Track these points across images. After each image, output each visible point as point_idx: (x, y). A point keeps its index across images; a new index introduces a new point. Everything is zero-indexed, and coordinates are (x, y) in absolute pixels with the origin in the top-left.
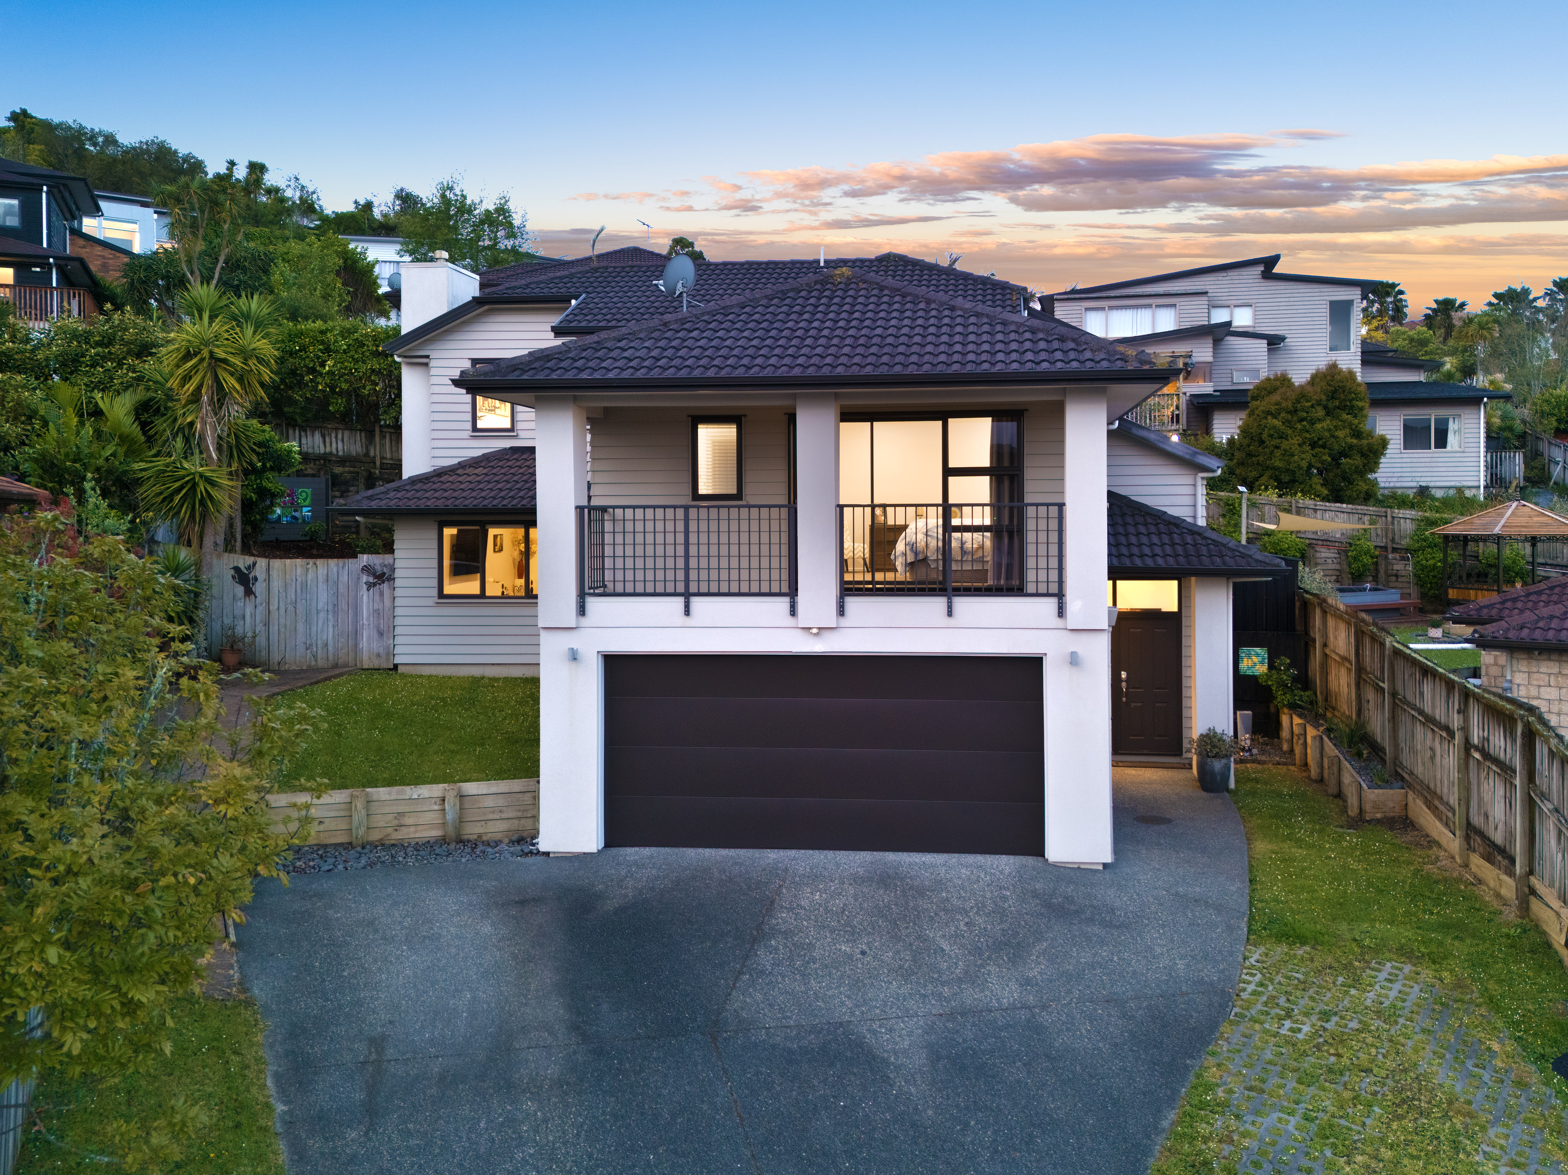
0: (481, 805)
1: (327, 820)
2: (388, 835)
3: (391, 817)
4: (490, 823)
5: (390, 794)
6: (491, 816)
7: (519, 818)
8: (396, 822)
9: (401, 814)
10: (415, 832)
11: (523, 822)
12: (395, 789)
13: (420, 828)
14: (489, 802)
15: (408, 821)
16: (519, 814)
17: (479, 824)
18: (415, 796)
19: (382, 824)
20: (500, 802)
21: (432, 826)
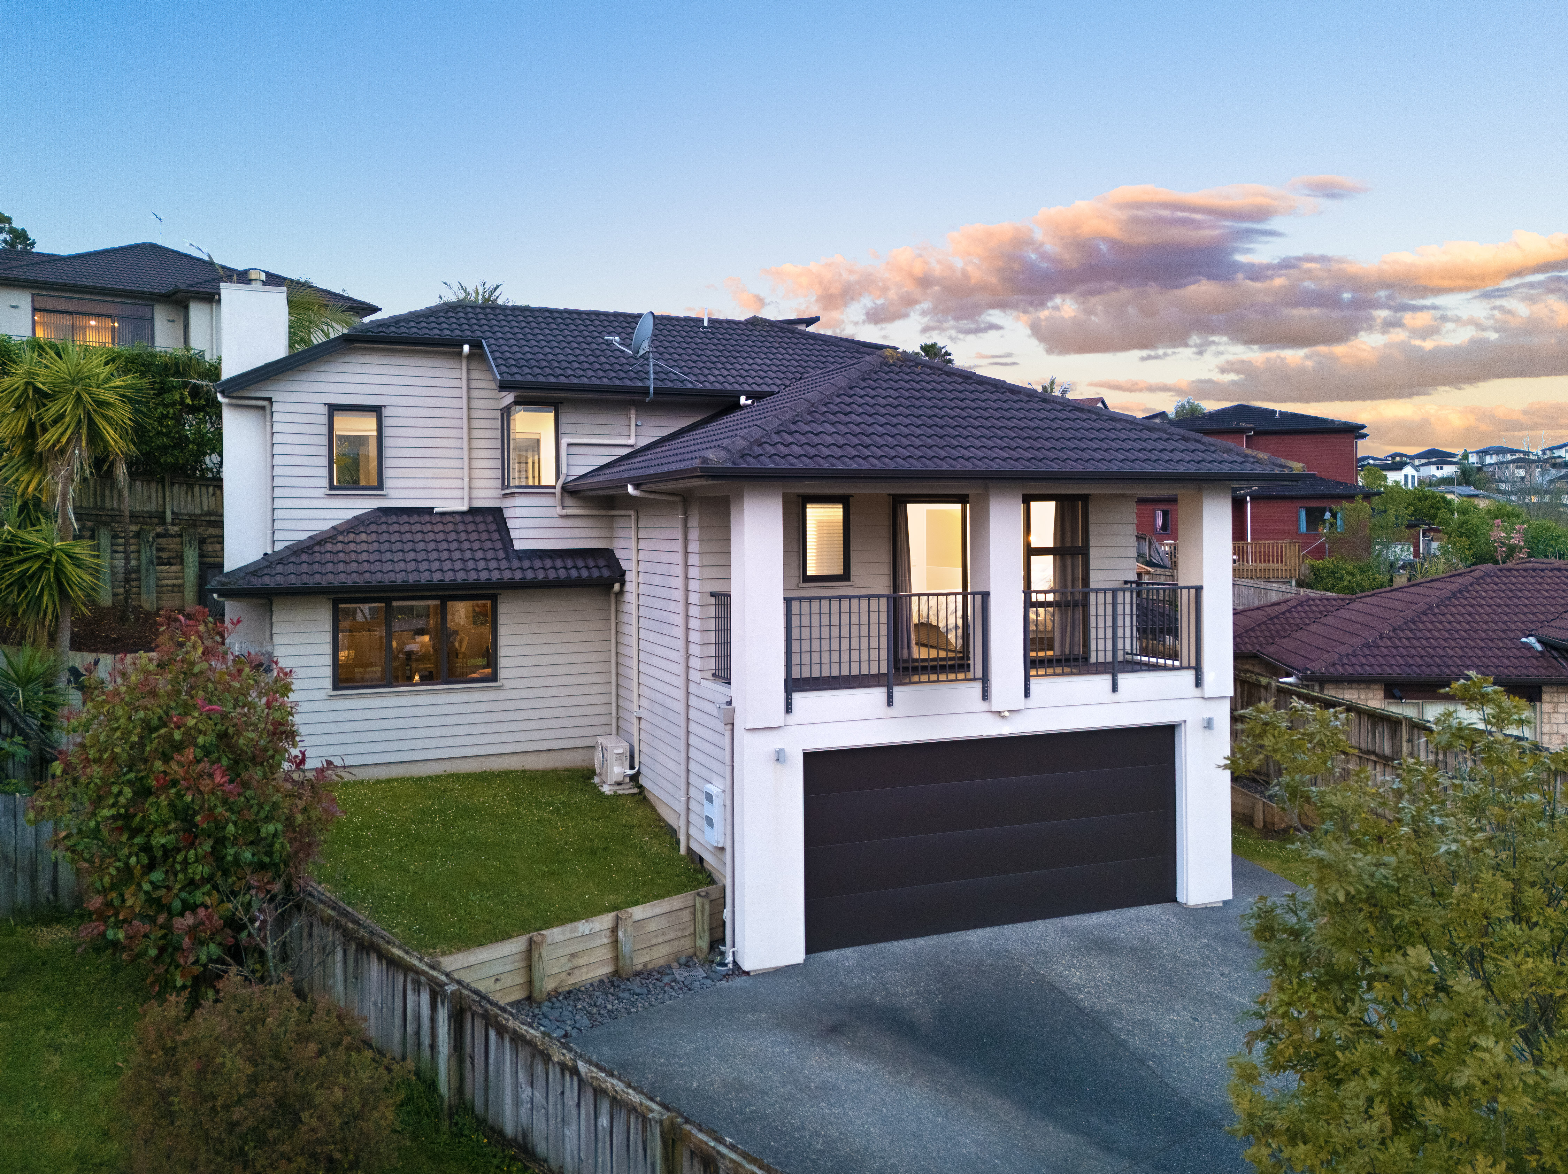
0: (646, 930)
1: (503, 977)
2: (561, 982)
3: (565, 959)
4: (654, 949)
5: (563, 934)
6: (654, 941)
7: (678, 938)
8: (570, 965)
9: (573, 956)
10: (587, 972)
11: (682, 941)
12: (568, 927)
13: (592, 966)
14: (653, 926)
15: (581, 961)
16: (679, 934)
17: (645, 952)
18: (587, 932)
19: (557, 970)
20: (663, 923)
21: (602, 963)
